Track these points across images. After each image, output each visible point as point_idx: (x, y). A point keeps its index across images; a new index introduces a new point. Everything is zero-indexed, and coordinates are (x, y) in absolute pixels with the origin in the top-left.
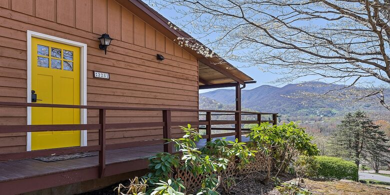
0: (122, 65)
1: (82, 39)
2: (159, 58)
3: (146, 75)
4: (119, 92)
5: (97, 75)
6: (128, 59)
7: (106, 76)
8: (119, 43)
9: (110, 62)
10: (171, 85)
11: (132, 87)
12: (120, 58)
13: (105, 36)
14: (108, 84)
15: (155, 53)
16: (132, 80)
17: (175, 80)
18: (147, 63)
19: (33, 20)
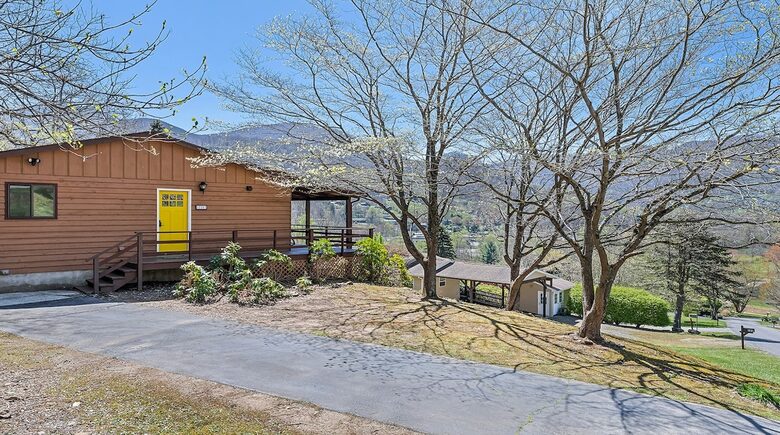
0: (217, 198)
1: (188, 187)
2: (249, 189)
3: (237, 203)
4: (214, 217)
5: (198, 207)
6: (221, 194)
7: (205, 208)
8: (215, 185)
9: (208, 198)
10: (260, 208)
11: (225, 213)
12: (215, 194)
13: (203, 183)
14: (207, 212)
15: (245, 186)
16: (225, 208)
17: (264, 204)
18: (238, 194)
19: (160, 182)
